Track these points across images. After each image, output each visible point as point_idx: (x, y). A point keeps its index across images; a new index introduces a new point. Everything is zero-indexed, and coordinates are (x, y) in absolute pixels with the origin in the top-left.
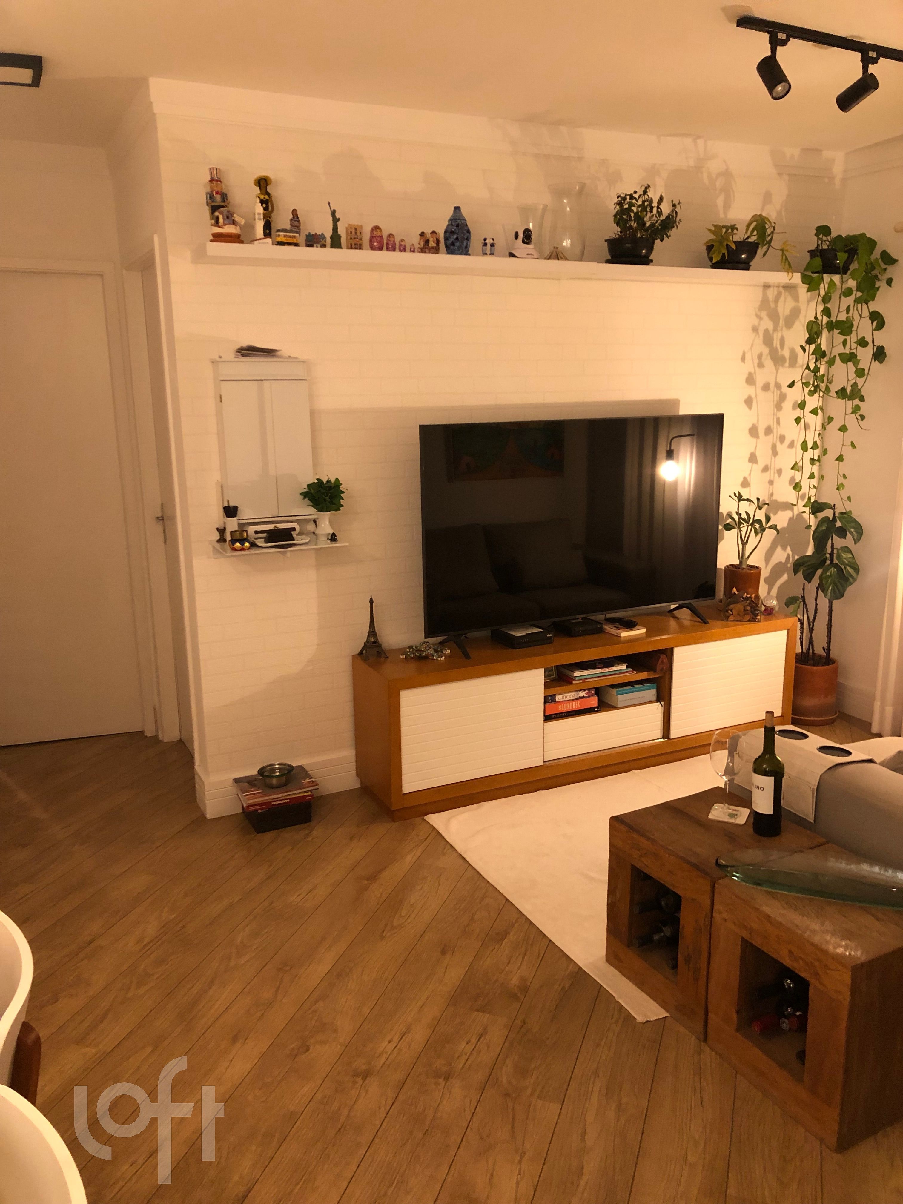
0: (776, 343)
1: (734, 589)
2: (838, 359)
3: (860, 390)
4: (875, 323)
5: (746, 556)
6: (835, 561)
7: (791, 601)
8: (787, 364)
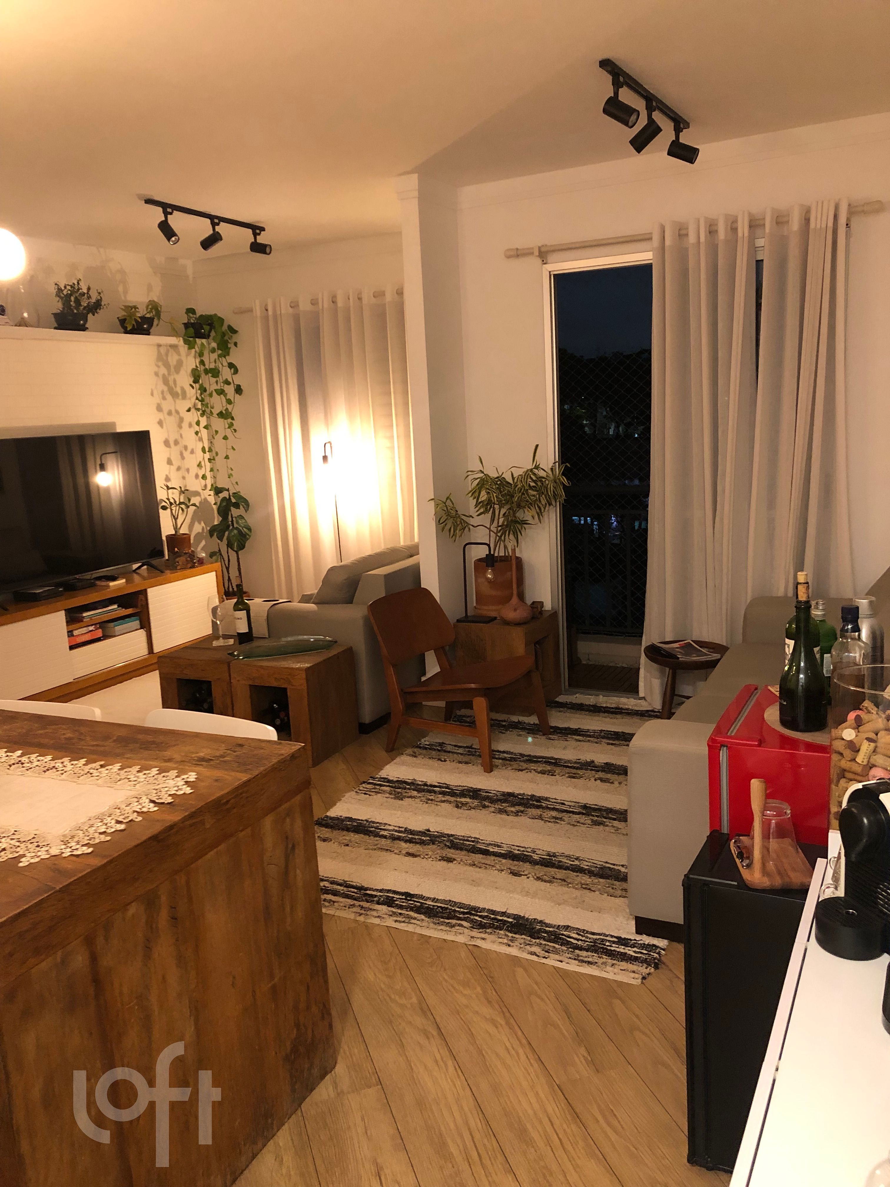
0: (171, 383)
1: (176, 549)
2: (214, 393)
3: (231, 413)
4: (232, 370)
5: (179, 526)
6: (235, 525)
7: (212, 555)
8: (180, 397)
